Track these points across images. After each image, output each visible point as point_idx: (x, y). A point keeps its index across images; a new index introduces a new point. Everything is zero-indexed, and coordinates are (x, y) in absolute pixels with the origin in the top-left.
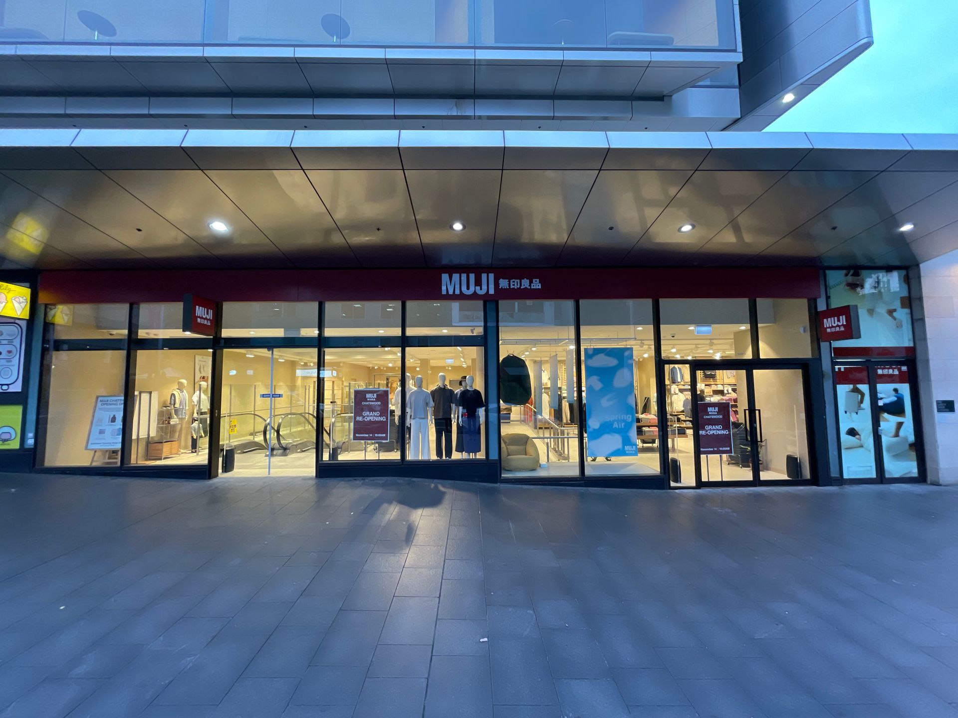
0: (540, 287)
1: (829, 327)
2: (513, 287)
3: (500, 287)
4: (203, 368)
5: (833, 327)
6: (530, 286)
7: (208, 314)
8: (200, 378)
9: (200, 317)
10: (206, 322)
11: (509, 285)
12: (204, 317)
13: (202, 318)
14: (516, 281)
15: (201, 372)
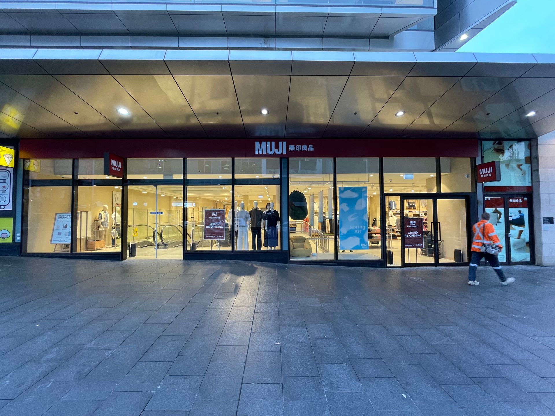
0: (313, 150)
1: (483, 174)
2: (298, 150)
3: (290, 150)
4: (118, 199)
5: (485, 174)
6: (307, 149)
7: (118, 164)
8: (116, 205)
9: (114, 166)
10: (117, 169)
11: (295, 148)
12: (116, 166)
13: (115, 167)
14: (299, 146)
15: (116, 201)
